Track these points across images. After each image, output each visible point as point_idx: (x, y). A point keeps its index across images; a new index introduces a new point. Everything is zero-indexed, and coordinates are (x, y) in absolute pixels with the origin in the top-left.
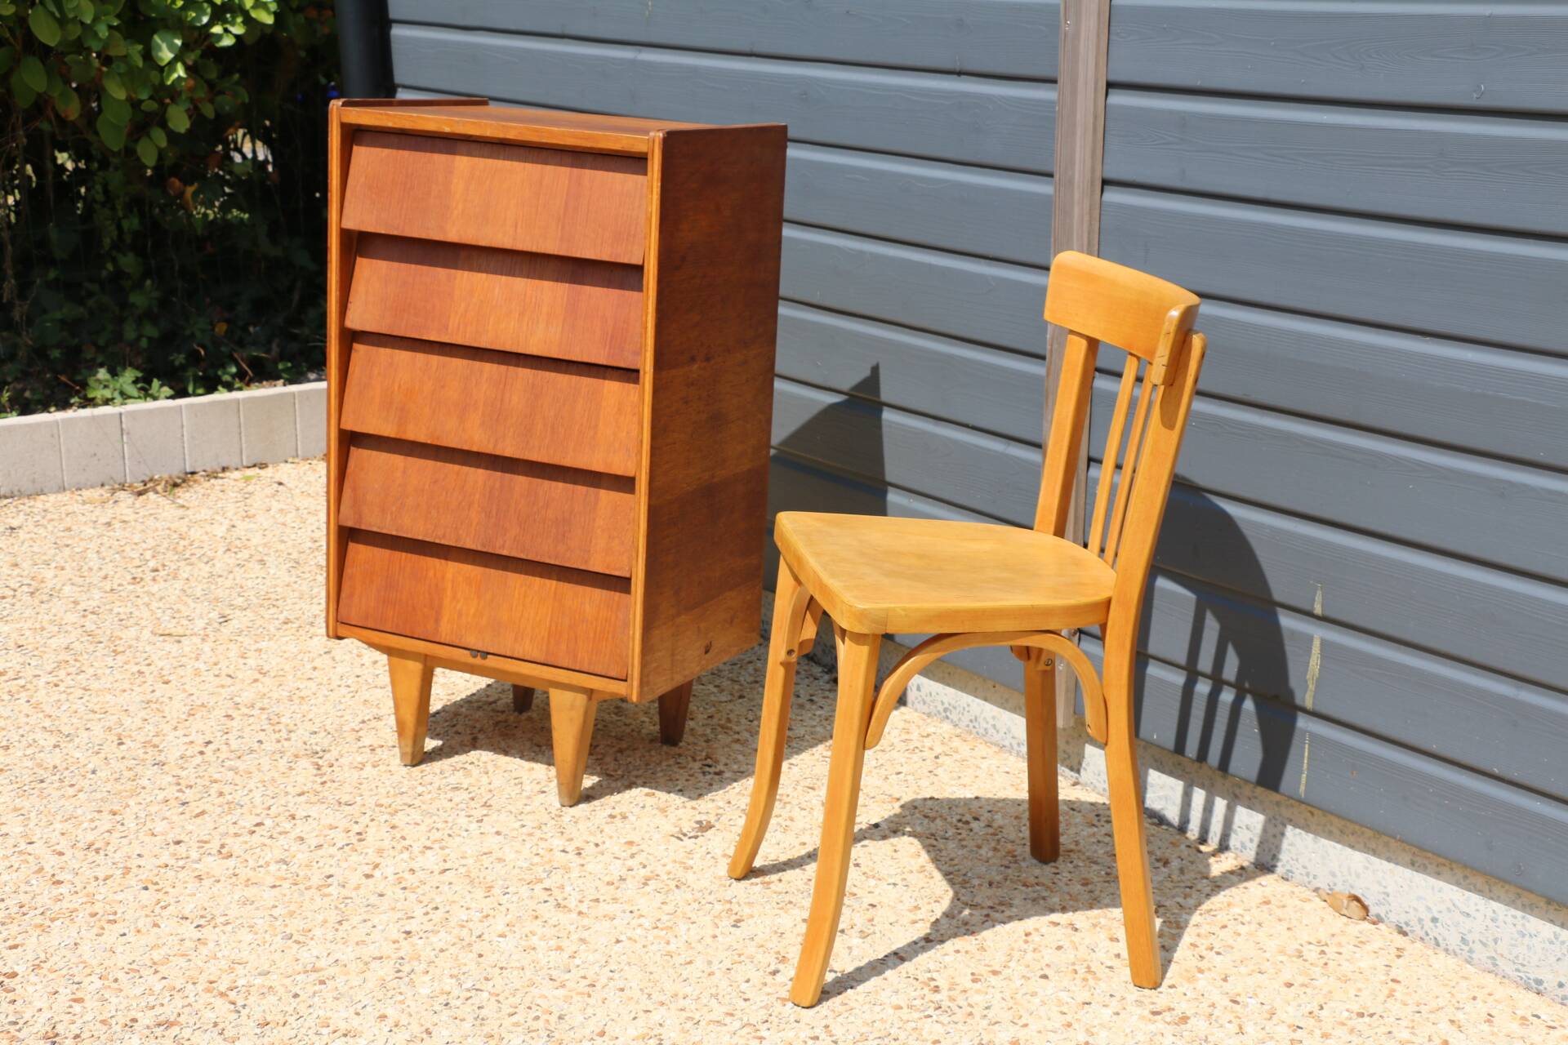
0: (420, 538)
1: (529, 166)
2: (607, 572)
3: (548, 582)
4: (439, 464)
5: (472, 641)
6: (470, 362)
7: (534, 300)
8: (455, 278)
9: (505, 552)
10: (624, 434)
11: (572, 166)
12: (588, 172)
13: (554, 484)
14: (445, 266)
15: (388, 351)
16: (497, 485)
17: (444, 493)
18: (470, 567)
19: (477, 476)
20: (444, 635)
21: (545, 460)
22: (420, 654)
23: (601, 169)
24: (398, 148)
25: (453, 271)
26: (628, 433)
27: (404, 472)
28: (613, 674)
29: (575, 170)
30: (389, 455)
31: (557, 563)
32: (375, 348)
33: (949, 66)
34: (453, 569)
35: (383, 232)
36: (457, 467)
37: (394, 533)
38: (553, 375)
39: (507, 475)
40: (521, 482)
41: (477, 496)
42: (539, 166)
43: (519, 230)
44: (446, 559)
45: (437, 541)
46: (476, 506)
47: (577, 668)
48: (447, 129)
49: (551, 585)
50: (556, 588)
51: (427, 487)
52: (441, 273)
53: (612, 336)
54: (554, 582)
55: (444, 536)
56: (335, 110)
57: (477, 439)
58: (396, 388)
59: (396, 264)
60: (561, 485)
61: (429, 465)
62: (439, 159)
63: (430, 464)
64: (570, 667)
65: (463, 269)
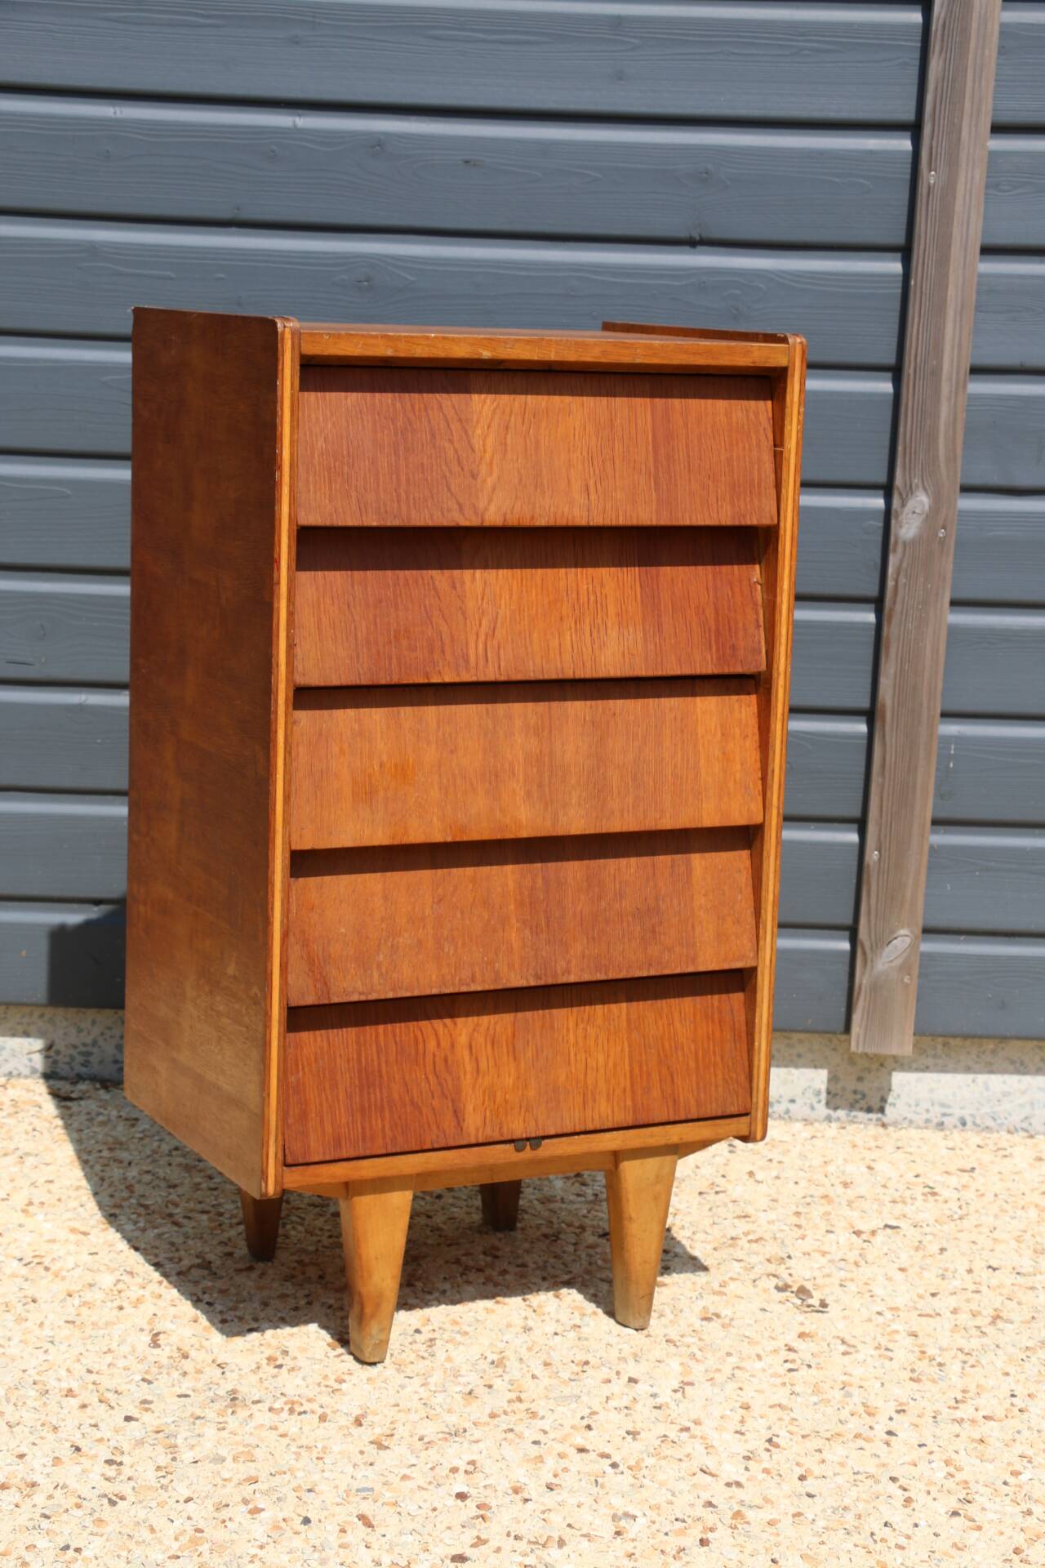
0: (435, 991)
1: (589, 401)
2: (726, 966)
3: (614, 1007)
4: (440, 872)
5: (518, 1128)
6: (490, 706)
7: (592, 598)
8: (463, 583)
9: (572, 979)
10: (738, 767)
11: (652, 396)
12: (676, 403)
13: (623, 861)
14: (441, 566)
15: (351, 713)
16: (540, 881)
17: (459, 915)
18: (493, 1018)
19: (506, 877)
20: (472, 1131)
21: (633, 827)
22: (410, 1176)
23: (695, 397)
24: (373, 390)
25: (456, 572)
26: (742, 764)
27: (385, 898)
28: (733, 1110)
29: (659, 402)
30: (353, 877)
31: (652, 973)
32: (326, 713)
33: (683, 234)
34: (465, 1029)
35: (375, 524)
36: (469, 871)
37: (390, 995)
38: (620, 703)
39: (550, 865)
40: (573, 870)
41: (512, 907)
42: (604, 400)
43: (593, 497)
44: (452, 1016)
45: (464, 989)
46: (514, 921)
47: (683, 1117)
48: (486, 354)
49: (621, 1011)
50: (628, 1014)
51: (427, 912)
52: (440, 578)
53: (718, 631)
54: (624, 1005)
55: (473, 980)
56: (288, 336)
57: (526, 821)
58: (376, 768)
59: (358, 575)
60: (633, 860)
61: (423, 878)
62: (449, 402)
63: (425, 876)
64: (672, 1119)
65: (473, 567)
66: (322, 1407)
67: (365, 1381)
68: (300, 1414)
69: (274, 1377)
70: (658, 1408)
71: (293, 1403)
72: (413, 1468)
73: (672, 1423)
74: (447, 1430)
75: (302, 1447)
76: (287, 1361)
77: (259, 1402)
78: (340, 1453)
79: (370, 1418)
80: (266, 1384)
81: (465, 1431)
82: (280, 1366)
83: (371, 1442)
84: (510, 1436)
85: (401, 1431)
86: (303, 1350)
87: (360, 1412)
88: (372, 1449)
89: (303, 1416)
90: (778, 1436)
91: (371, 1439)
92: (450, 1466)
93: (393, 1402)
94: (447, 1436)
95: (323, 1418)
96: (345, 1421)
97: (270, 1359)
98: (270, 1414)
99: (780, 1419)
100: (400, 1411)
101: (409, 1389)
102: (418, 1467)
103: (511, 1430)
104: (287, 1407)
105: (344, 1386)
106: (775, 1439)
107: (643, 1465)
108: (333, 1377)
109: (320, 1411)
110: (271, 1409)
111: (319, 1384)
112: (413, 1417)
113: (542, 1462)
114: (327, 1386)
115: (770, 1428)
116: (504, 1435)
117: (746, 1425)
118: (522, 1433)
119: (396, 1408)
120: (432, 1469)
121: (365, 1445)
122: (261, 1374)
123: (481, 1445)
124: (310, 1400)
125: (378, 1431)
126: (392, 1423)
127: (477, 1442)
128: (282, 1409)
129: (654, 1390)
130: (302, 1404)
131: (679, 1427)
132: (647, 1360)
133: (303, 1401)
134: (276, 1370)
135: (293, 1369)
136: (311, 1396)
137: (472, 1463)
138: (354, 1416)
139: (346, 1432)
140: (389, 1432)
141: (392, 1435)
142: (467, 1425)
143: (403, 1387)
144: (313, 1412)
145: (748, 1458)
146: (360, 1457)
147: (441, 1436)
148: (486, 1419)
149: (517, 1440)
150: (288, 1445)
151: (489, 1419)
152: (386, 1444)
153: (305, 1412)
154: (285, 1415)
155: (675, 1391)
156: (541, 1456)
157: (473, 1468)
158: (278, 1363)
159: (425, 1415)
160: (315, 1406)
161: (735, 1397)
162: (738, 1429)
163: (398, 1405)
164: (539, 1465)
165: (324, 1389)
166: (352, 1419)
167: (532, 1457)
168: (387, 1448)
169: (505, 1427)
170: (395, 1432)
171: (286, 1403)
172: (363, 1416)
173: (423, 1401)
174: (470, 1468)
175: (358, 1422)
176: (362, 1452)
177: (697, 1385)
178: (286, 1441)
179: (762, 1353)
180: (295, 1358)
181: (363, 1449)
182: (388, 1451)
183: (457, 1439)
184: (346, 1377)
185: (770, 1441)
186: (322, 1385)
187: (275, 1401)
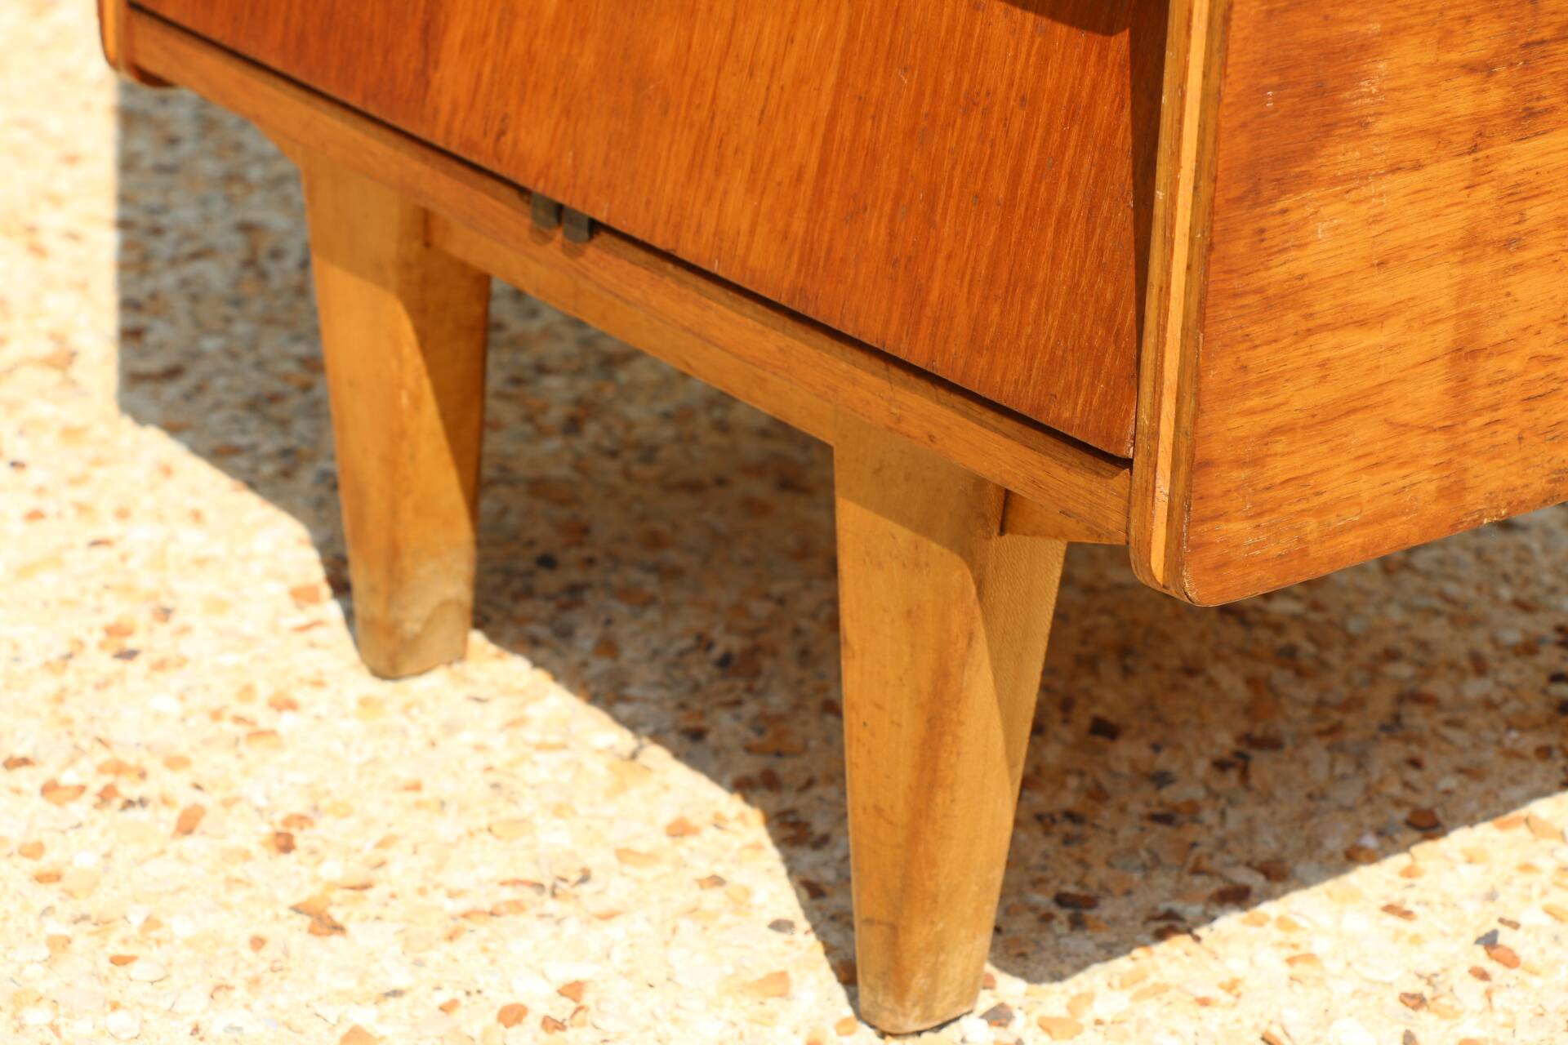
66: (198, 787)
67: (352, 705)
68: (129, 804)
69: (102, 686)
70: (1165, 818)
71: (119, 768)
72: (392, 1001)
73: (1197, 871)
74: (530, 874)
75: (85, 918)
76: (151, 639)
77: (25, 762)
78: (189, 943)
79: (325, 827)
80: (71, 709)
81: (585, 877)
82: (129, 655)
83: (297, 909)
84: (713, 898)
85: (401, 871)
86: (217, 606)
87: (299, 806)
88: (294, 933)
89: (134, 814)
90: (1515, 926)
91: (301, 898)
92: (508, 1000)
93: (406, 774)
94: (528, 894)
95: (188, 825)
96: (251, 833)
97: (116, 631)
98: (39, 803)
99: (1527, 868)
100: (419, 805)
101: (467, 737)
102: (405, 1001)
103: (717, 881)
104: (96, 785)
105: (286, 722)
106: (1506, 937)
107: (1087, 1018)
108: (264, 691)
109: (186, 798)
110: (49, 789)
111: (216, 715)
112: (447, 828)
113: (783, 995)
114: (239, 720)
115: (1492, 897)
116: (696, 893)
117: (1419, 882)
118: (747, 892)
119: (411, 797)
120: (448, 1008)
121: (277, 917)
122: (70, 678)
123: (616, 930)
124: (176, 763)
125: (333, 869)
126: (383, 844)
127: (607, 916)
128: (82, 789)
129: (1163, 761)
130: (143, 775)
131: (1218, 885)
132: (1157, 667)
133: (153, 765)
134: (119, 664)
135: (160, 666)
136: (183, 748)
137: (573, 990)
138: (278, 817)
139: (237, 871)
140: (360, 875)
141: (366, 887)
142: (596, 859)
143: (450, 729)
144: (166, 801)
145: (1415, 1001)
146: (247, 953)
147: (508, 894)
148: (654, 839)
149: (726, 918)
150: (48, 911)
151: (666, 841)
152: (338, 915)
153: (143, 802)
154: (80, 809)
155: (1221, 766)
156: (783, 976)
157: (572, 1005)
158: (130, 643)
159: (484, 821)
160: (177, 785)
161: (1395, 789)
162: (1395, 898)
163: (416, 787)
164: (773, 1004)
165: (227, 726)
166: (266, 829)
167: (761, 974)
168: (338, 929)
169: (704, 869)
170: (380, 873)
171: (102, 770)
172: (302, 820)
173: (492, 777)
174: (562, 1008)
175: (285, 844)
176: (258, 943)
177: (1289, 746)
178: (49, 895)
179: (1487, 650)
180: (185, 630)
181: (263, 931)
182: (335, 940)
183: (551, 906)
184: (300, 695)
185: (1489, 942)
186: (228, 714)
187: (72, 762)
